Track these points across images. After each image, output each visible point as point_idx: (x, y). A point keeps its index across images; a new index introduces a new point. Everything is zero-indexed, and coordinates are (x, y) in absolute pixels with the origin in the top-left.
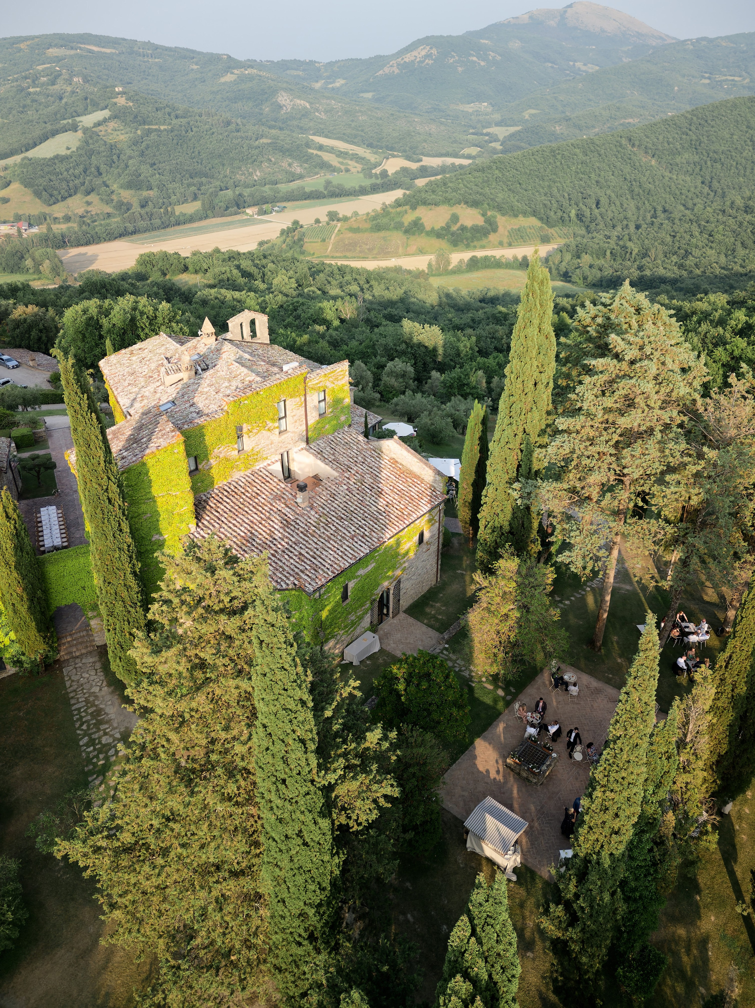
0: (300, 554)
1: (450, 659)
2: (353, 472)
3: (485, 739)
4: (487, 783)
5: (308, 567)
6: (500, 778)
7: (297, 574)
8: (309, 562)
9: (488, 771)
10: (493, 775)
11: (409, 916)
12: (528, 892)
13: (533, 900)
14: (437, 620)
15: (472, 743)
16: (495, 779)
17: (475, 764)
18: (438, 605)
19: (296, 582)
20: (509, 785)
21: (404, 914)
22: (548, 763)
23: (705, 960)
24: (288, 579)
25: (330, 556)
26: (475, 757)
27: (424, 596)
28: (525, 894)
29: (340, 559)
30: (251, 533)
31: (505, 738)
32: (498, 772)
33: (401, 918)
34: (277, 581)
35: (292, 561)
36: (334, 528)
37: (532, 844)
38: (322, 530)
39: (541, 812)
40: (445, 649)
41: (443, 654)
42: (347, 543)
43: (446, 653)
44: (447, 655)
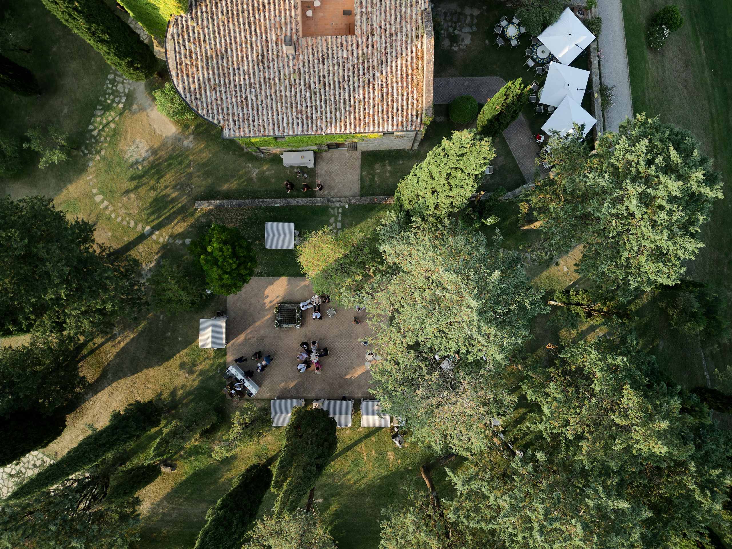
0: (246, 99)
1: (336, 218)
3: (289, 281)
4: (259, 301)
5: (241, 115)
6: (268, 306)
7: (228, 114)
8: (245, 111)
9: (267, 296)
10: (267, 301)
11: (162, 316)
12: (214, 357)
13: (211, 362)
15: (280, 275)
16: (265, 303)
17: (267, 287)
19: (222, 122)
20: (266, 313)
21: (161, 313)
22: (290, 326)
24: (218, 114)
25: (266, 115)
26: (271, 283)
28: (212, 357)
29: (271, 125)
31: (297, 291)
32: (271, 302)
33: (159, 314)
34: (208, 111)
35: (234, 100)
36: (293, 93)
37: (240, 345)
38: (282, 88)
39: (262, 338)
40: (343, 208)
41: (338, 210)
42: (289, 114)
43: (340, 211)
44: (339, 213)
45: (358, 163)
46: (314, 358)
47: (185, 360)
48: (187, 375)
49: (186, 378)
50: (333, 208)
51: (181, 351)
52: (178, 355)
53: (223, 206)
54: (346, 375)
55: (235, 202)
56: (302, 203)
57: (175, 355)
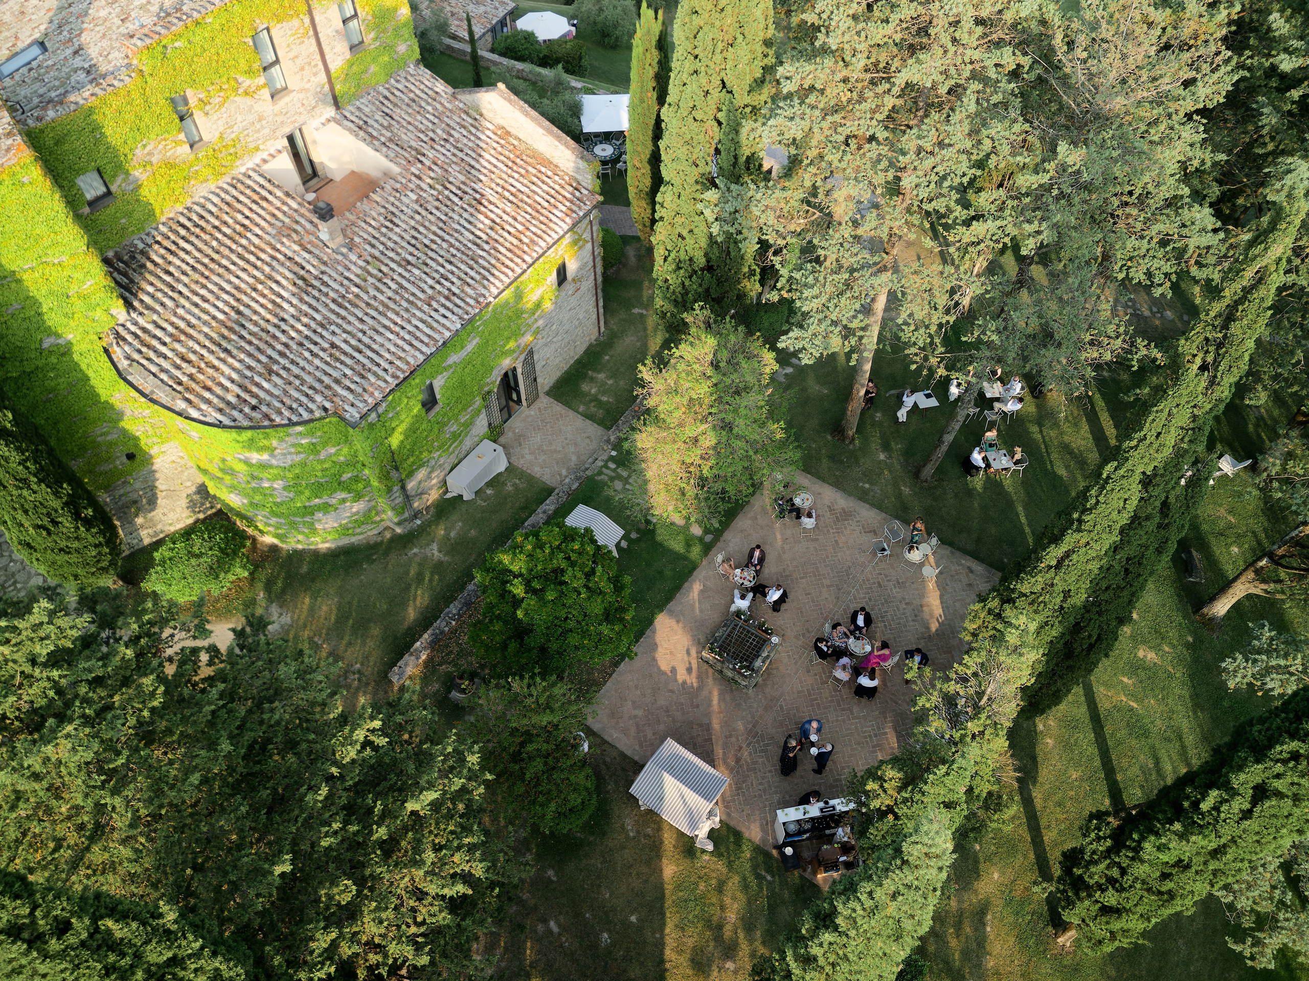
0: (333, 345)
2: (427, 163)
3: (671, 613)
4: (672, 691)
5: (349, 372)
6: (692, 680)
7: (328, 387)
8: (349, 361)
9: (674, 670)
10: (682, 675)
11: (552, 924)
12: (730, 865)
13: (736, 879)
14: (600, 404)
15: (648, 622)
16: (684, 683)
17: (654, 659)
18: (601, 376)
19: (328, 405)
20: (705, 693)
21: (545, 921)
22: (765, 654)
23: (981, 942)
24: (312, 400)
25: (388, 343)
26: (654, 647)
27: (579, 362)
28: (724, 870)
29: (407, 347)
30: (239, 312)
31: (701, 611)
32: (689, 670)
33: (540, 928)
34: (291, 408)
35: (317, 362)
36: (394, 286)
37: (738, 788)
38: (373, 292)
39: (753, 733)
40: (612, 459)
41: (608, 468)
42: (418, 313)
43: (612, 465)
44: (614, 470)
45: (558, 408)
46: (861, 647)
47: (690, 942)
48: (730, 965)
49: (736, 972)
50: (600, 473)
51: (663, 936)
52: (668, 953)
53: (442, 632)
54: (928, 628)
55: (453, 608)
56: (553, 507)
57: (662, 961)
